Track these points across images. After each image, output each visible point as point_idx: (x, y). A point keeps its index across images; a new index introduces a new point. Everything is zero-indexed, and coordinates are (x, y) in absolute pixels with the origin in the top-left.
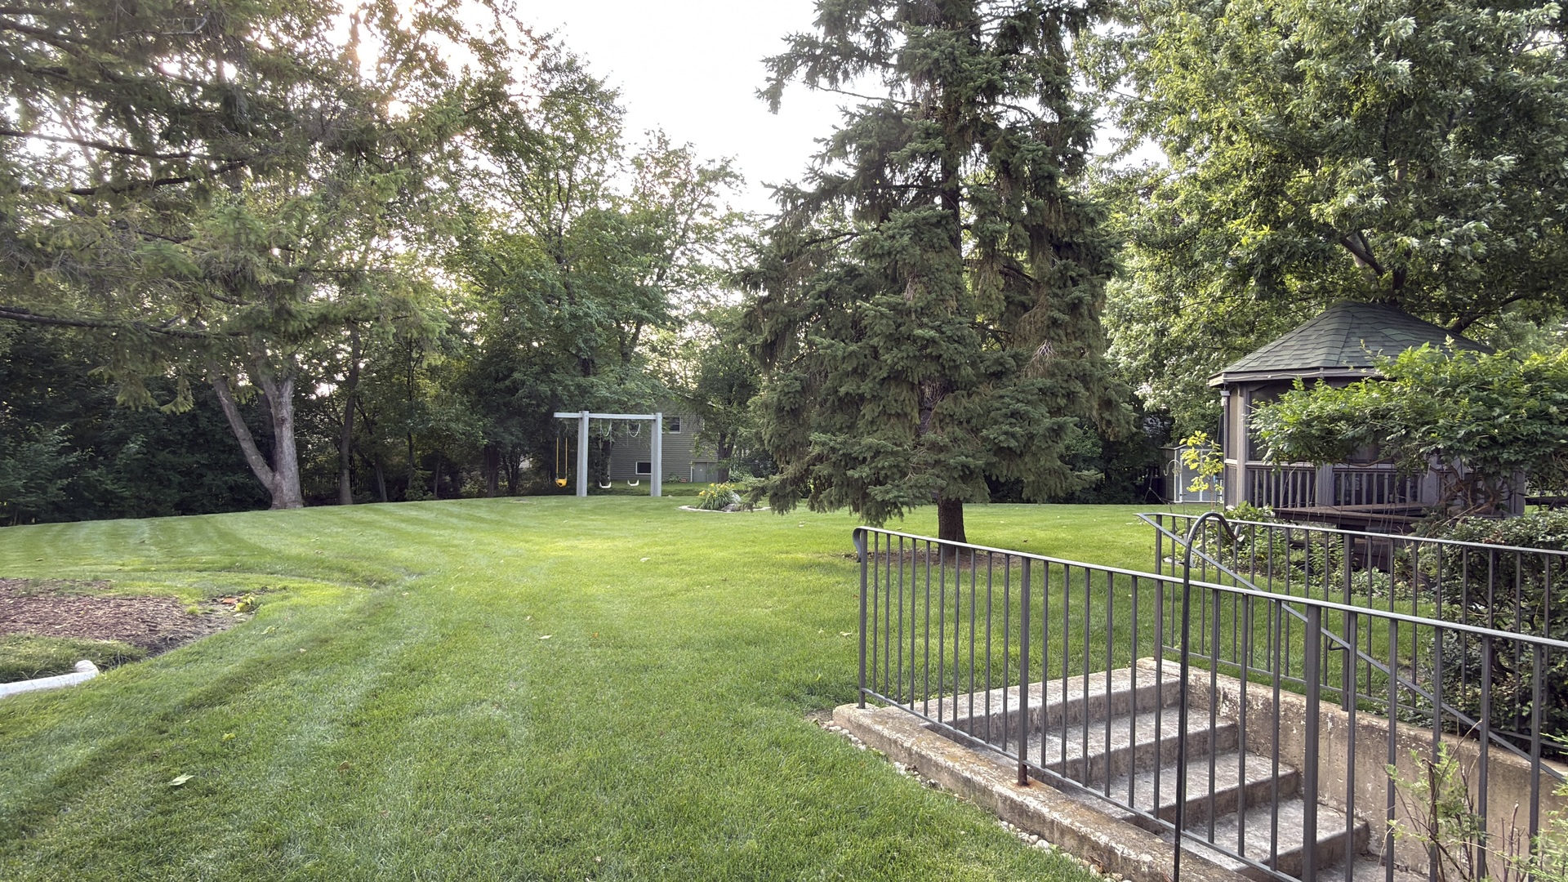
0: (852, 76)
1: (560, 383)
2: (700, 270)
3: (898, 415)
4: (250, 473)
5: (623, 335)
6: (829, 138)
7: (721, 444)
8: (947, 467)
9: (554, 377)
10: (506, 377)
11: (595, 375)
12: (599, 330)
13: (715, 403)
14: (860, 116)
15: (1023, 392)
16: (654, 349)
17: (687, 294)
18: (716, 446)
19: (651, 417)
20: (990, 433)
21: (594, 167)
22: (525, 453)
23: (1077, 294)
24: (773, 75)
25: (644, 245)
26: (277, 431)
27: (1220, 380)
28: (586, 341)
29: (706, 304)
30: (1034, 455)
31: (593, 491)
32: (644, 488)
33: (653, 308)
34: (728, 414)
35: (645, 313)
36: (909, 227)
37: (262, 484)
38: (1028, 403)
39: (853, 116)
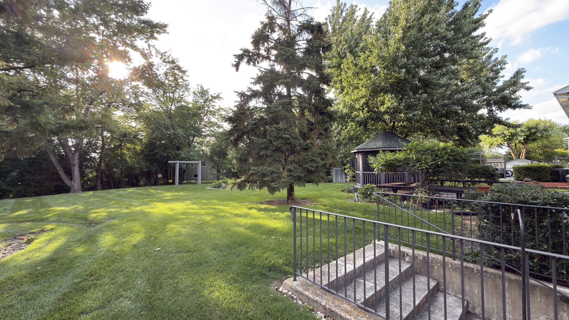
0: (260, 62)
1: (170, 153)
2: (211, 123)
3: (278, 161)
4: (62, 181)
5: (189, 140)
6: (256, 78)
7: (218, 169)
8: (293, 176)
9: (168, 151)
10: (153, 151)
11: (181, 150)
12: (182, 138)
13: (216, 158)
14: (265, 72)
15: (314, 154)
16: (198, 143)
17: (207, 129)
18: (216, 169)
19: (198, 162)
20: (307, 166)
21: (181, 93)
22: (159, 173)
23: (327, 126)
24: (237, 60)
25: (195, 115)
26: (72, 168)
27: (356, 151)
28: (178, 141)
29: (213, 131)
30: (318, 172)
31: (180, 183)
32: (196, 182)
33: (198, 132)
34: (219, 161)
35: (196, 133)
36: (281, 104)
37: (67, 185)
38: (316, 157)
39: (262, 72)
